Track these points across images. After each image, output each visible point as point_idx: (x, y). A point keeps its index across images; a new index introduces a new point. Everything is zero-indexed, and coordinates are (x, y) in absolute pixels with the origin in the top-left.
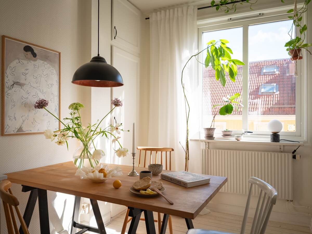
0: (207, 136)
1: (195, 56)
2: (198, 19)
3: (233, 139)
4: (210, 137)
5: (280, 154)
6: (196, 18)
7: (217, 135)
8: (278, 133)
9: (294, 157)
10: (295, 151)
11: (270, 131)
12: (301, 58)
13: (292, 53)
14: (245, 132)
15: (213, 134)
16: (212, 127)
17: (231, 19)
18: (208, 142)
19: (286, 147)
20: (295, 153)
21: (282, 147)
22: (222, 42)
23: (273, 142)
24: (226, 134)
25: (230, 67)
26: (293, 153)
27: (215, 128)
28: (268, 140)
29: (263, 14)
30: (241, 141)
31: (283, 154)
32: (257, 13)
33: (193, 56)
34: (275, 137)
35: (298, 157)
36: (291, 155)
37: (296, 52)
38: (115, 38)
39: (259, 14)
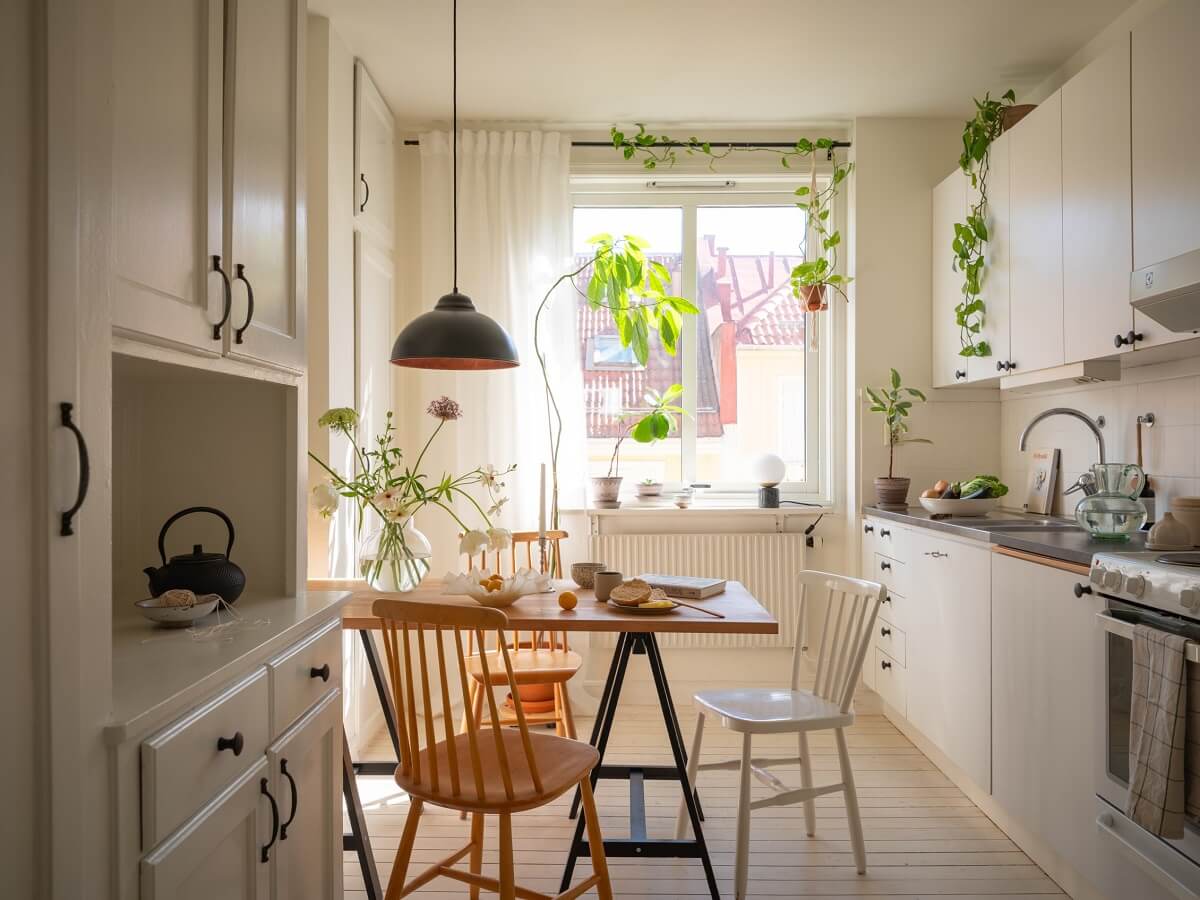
0: (602, 498)
1: (570, 276)
2: (573, 171)
3: (670, 505)
4: (609, 501)
5: (778, 536)
6: (567, 166)
7: (627, 495)
8: (775, 484)
9: (810, 543)
10: (812, 527)
11: (757, 481)
12: (825, 307)
13: (807, 295)
14: (692, 486)
15: (617, 494)
16: (613, 475)
17: (654, 184)
18: (599, 516)
19: (789, 520)
20: (811, 534)
21: (781, 522)
22: (630, 244)
23: (767, 507)
24: (649, 493)
25: (663, 317)
26: (807, 532)
27: (621, 478)
28: (753, 503)
29: (734, 184)
30: (690, 508)
31: (785, 536)
32: (721, 179)
33: (563, 278)
34: (770, 495)
35: (817, 542)
36: (802, 539)
37: (815, 294)
38: (362, 210)
39: (724, 184)
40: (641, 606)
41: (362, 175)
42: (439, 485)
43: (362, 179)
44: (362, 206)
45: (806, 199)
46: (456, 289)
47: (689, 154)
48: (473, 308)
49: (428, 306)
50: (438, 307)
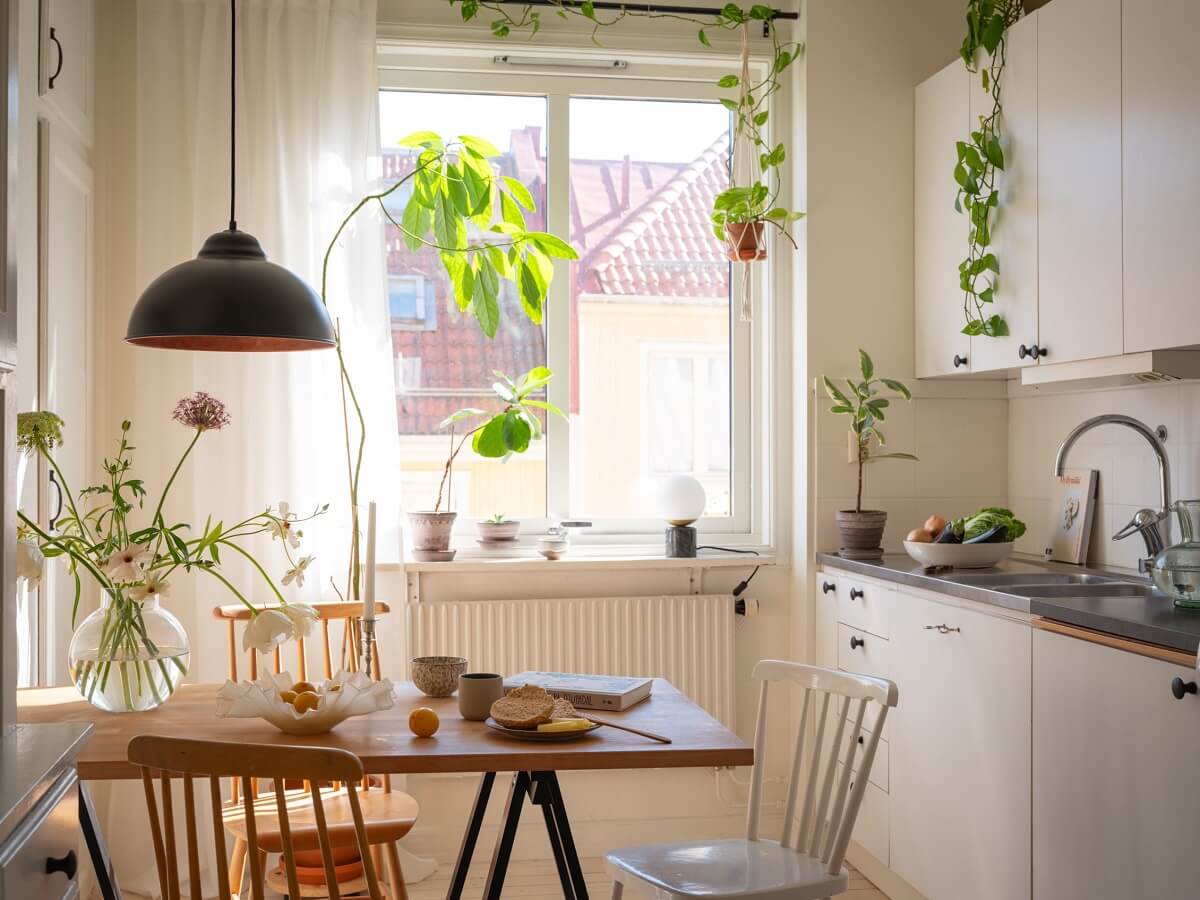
0: (429, 546)
1: (379, 197)
2: (383, 34)
3: (529, 554)
4: (436, 548)
5: (694, 600)
6: (372, 24)
7: (464, 540)
8: (690, 522)
9: (740, 608)
10: (744, 585)
11: (664, 516)
12: (763, 255)
13: (736, 235)
14: (565, 524)
15: (448, 538)
16: (443, 509)
17: (505, 59)
18: (420, 573)
19: (709, 576)
20: (743, 594)
21: (697, 577)
22: (468, 148)
23: (679, 555)
24: (498, 538)
25: (524, 267)
26: (737, 592)
27: (454, 514)
28: (656, 550)
29: (627, 64)
30: (562, 559)
31: (704, 600)
32: (606, 56)
33: (368, 198)
34: (684, 538)
35: (750, 606)
36: (729, 602)
37: (749, 233)
38: (51, 86)
39: (612, 64)
40: (542, 728)
41: (52, 30)
42: (201, 537)
43: (52, 37)
44: (51, 80)
45: (734, 93)
46: (233, 224)
47: (560, 18)
48: (261, 255)
49: (189, 250)
50: (203, 253)
